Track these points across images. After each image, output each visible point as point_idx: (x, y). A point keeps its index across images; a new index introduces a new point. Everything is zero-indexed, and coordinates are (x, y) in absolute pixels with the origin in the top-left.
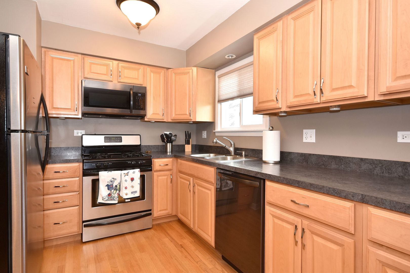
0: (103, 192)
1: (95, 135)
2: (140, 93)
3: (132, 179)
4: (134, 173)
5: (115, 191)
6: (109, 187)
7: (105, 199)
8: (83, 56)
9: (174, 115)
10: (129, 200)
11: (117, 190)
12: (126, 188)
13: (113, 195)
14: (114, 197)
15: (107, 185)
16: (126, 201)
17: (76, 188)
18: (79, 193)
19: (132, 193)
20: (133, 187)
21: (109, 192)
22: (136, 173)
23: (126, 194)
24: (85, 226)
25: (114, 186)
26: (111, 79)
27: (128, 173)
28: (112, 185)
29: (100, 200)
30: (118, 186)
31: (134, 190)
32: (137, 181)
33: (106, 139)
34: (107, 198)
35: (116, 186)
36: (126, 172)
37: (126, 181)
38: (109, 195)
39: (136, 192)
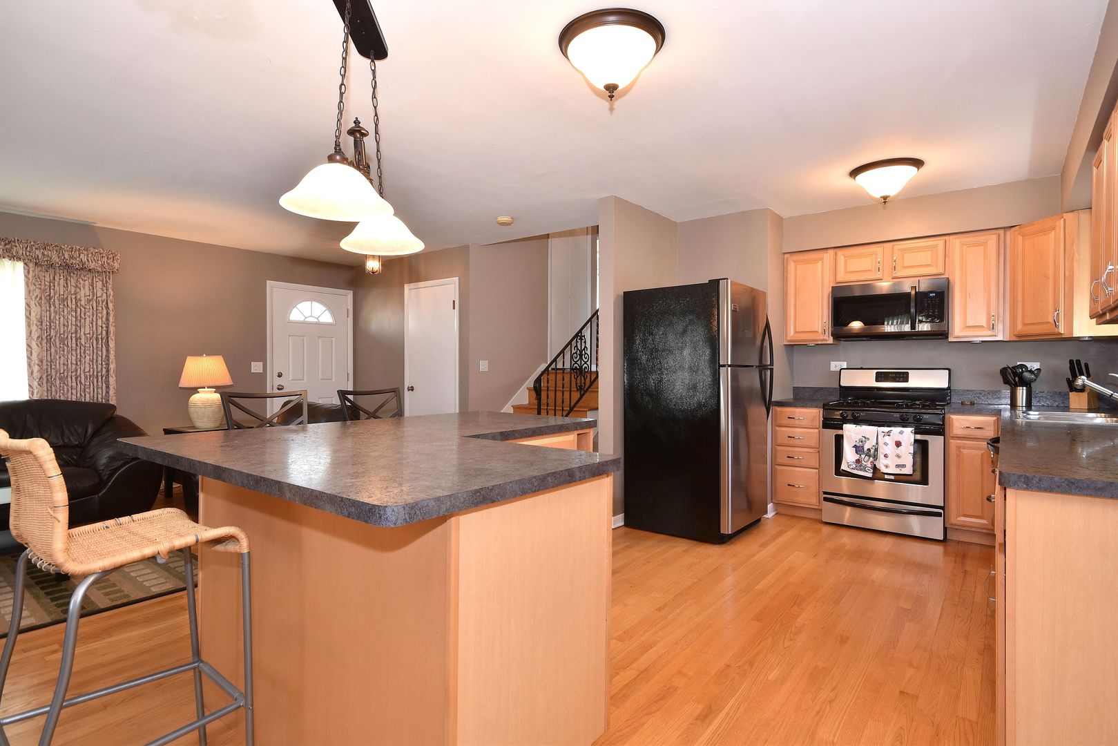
0: (849, 455)
1: (862, 369)
2: (932, 292)
3: (898, 444)
4: (901, 433)
5: (867, 458)
6: (858, 449)
7: (851, 467)
8: (835, 250)
9: (1019, 327)
10: (892, 477)
11: (870, 456)
12: (886, 456)
13: (863, 462)
14: (866, 466)
15: (855, 446)
16: (886, 477)
17: (814, 443)
18: (819, 452)
19: (898, 466)
20: (899, 456)
21: (857, 457)
22: (907, 435)
23: (887, 467)
24: (826, 499)
25: (865, 449)
26: (879, 277)
27: (890, 432)
28: (863, 447)
29: (844, 467)
30: (872, 451)
31: (900, 462)
32: (908, 449)
33: (879, 377)
34: (854, 466)
35: (869, 450)
36: (886, 429)
37: (886, 444)
38: (858, 461)
39: (904, 466)
